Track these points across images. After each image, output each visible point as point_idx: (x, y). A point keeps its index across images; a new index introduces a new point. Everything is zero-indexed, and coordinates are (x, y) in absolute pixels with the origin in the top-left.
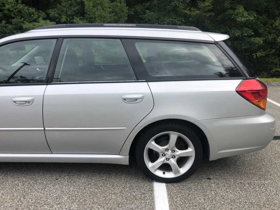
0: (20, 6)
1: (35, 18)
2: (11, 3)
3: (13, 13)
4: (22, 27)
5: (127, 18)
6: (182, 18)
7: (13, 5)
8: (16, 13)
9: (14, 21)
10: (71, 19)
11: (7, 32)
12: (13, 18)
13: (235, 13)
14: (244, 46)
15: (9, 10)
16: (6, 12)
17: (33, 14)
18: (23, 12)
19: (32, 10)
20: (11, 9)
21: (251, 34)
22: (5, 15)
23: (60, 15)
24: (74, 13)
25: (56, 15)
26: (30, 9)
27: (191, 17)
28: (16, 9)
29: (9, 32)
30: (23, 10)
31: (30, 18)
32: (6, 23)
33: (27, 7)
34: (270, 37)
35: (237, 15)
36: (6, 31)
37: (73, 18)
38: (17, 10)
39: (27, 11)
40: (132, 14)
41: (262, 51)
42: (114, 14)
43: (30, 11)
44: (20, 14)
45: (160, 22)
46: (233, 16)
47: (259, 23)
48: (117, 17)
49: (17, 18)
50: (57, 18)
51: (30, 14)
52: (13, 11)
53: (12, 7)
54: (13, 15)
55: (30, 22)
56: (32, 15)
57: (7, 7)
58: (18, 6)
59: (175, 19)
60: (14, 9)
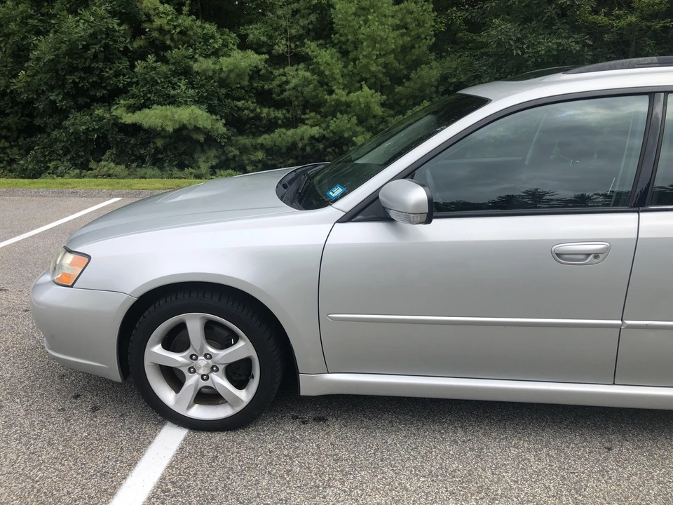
0: (186, 21)
1: (216, 46)
2: (164, 13)
3: (168, 36)
4: (191, 68)
6: (584, 36)
7: (169, 18)
8: (175, 37)
9: (174, 54)
10: (296, 46)
11: (159, 81)
12: (169, 48)
15: (160, 29)
16: (155, 34)
17: (213, 37)
18: (190, 33)
19: (211, 28)
20: (167, 28)
22: (152, 43)
23: (271, 37)
24: (301, 32)
25: (264, 39)
26: (207, 25)
27: (609, 32)
28: (175, 27)
29: (162, 82)
30: (191, 28)
31: (205, 47)
32: (156, 62)
33: (198, 23)
36: (156, 78)
37: (303, 45)
38: (178, 30)
39: (199, 30)
40: (443, 29)
43: (205, 31)
44: (186, 38)
45: (525, 46)
48: (409, 39)
49: (179, 49)
50: (264, 44)
51: (206, 38)
52: (169, 32)
53: (167, 22)
54: (168, 42)
55: (207, 56)
56: (211, 41)
57: (158, 22)
58: (180, 21)
59: (567, 38)
60: (171, 27)
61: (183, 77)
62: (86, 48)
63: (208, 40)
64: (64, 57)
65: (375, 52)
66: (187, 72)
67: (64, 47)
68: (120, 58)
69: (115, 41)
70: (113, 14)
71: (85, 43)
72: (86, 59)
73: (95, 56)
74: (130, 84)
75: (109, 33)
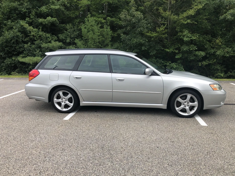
0: (41, 33)
1: (49, 40)
2: (35, 31)
3: (35, 37)
4: (41, 46)
5: (111, 39)
6: (146, 39)
7: (36, 32)
8: (37, 38)
9: (36, 42)
10: (73, 40)
11: (31, 50)
12: (36, 41)
13: (183, 35)
14: (191, 57)
15: (33, 36)
16: (32, 37)
17: (49, 38)
18: (42, 36)
19: (48, 35)
20: (35, 35)
21: (195, 49)
22: (31, 39)
23: (66, 38)
24: (75, 36)
25: (64, 38)
26: (47, 34)
27: (153, 38)
28: (38, 35)
29: (32, 50)
30: (42, 35)
31: (46, 40)
32: (31, 44)
33: (45, 34)
34: (212, 50)
35: (184, 36)
36: (31, 49)
37: (75, 40)
38: (39, 36)
39: (45, 36)
40: (116, 36)
41: (207, 61)
42: (102, 36)
43: (46, 36)
44: (41, 38)
46: (181, 37)
47: (205, 41)
49: (38, 41)
50: (64, 40)
52: (36, 36)
53: (35, 33)
54: (35, 39)
55: (47, 43)
56: (48, 39)
57: (32, 33)
58: (39, 33)
59: (141, 39)
60: (36, 35)
61: (39, 49)
62: (11, 40)
63: (47, 38)
64: (4, 43)
65: (92, 42)
66: (40, 47)
67: (4, 40)
68: (21, 43)
69: (19, 39)
70: (19, 31)
71: (10, 39)
72: (11, 44)
73: (13, 43)
74: (23, 51)
75: (17, 36)
